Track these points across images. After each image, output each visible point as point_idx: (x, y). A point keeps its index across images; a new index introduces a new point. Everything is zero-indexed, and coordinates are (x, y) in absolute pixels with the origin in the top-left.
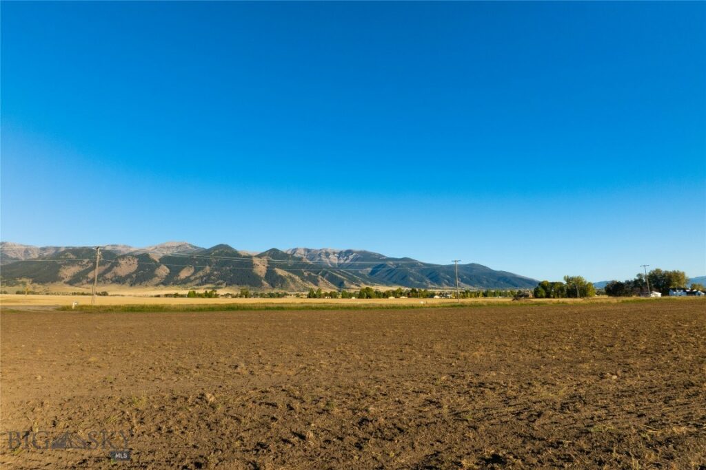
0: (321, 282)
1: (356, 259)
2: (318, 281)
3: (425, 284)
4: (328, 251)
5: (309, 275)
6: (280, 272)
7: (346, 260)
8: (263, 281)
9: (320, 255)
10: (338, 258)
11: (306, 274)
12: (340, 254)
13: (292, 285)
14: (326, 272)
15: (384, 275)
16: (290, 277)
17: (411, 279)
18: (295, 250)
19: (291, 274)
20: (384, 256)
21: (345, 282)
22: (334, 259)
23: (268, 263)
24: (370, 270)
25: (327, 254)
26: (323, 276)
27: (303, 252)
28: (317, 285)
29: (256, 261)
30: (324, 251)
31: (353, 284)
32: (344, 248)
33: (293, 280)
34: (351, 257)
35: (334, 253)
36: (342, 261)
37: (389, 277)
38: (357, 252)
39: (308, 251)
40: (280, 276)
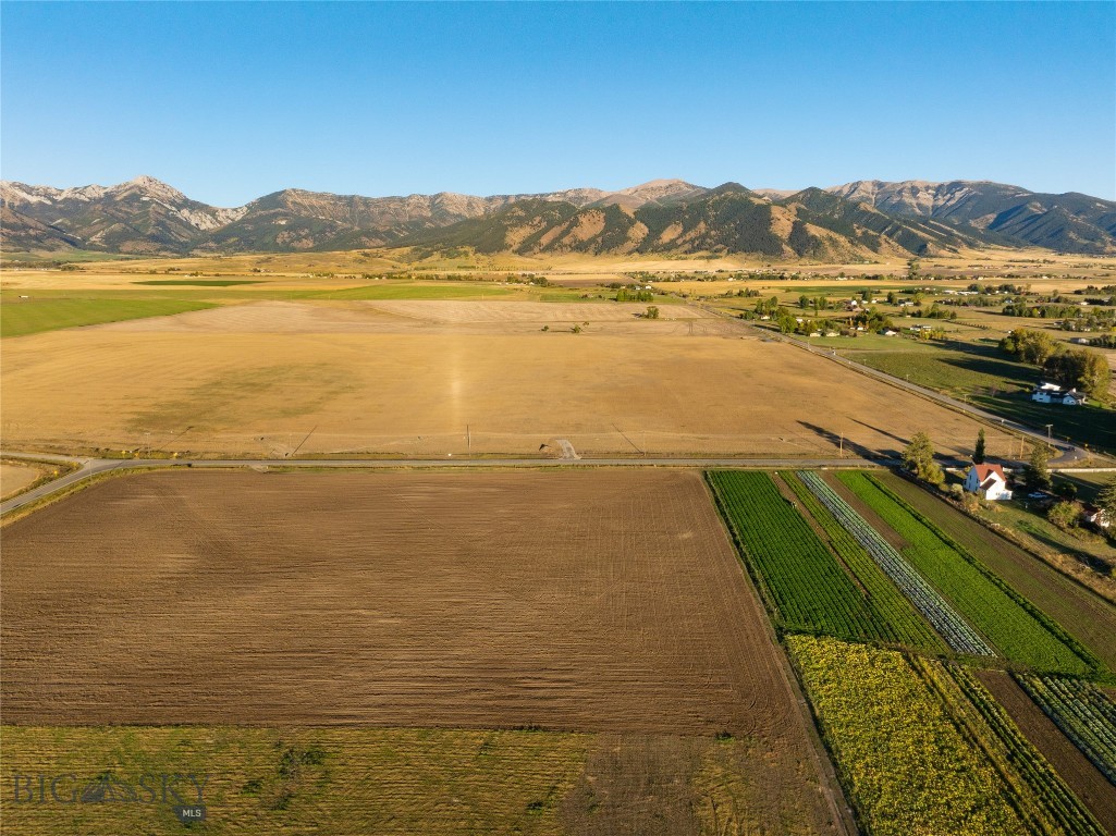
0: (885, 245)
1: (967, 199)
2: (880, 245)
3: (1098, 244)
4: (916, 184)
5: (864, 233)
6: (814, 230)
7: (948, 201)
8: (784, 246)
9: (900, 192)
10: (935, 196)
11: (859, 232)
12: (939, 189)
13: (831, 253)
14: (898, 228)
15: (1017, 228)
16: (831, 238)
17: (1072, 235)
18: (855, 187)
19: (832, 234)
20: (1026, 191)
21: (929, 245)
22: (926, 199)
23: (797, 216)
24: (991, 217)
25: (914, 191)
26: (890, 235)
27: (870, 188)
28: (875, 251)
29: (776, 212)
30: (909, 185)
31: (944, 248)
32: (947, 179)
33: (834, 243)
34: (958, 195)
35: (927, 188)
36: (941, 203)
37: (1026, 231)
38: (973, 186)
39: (880, 185)
40: (814, 237)
